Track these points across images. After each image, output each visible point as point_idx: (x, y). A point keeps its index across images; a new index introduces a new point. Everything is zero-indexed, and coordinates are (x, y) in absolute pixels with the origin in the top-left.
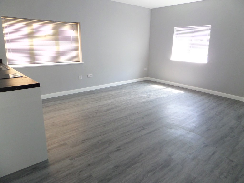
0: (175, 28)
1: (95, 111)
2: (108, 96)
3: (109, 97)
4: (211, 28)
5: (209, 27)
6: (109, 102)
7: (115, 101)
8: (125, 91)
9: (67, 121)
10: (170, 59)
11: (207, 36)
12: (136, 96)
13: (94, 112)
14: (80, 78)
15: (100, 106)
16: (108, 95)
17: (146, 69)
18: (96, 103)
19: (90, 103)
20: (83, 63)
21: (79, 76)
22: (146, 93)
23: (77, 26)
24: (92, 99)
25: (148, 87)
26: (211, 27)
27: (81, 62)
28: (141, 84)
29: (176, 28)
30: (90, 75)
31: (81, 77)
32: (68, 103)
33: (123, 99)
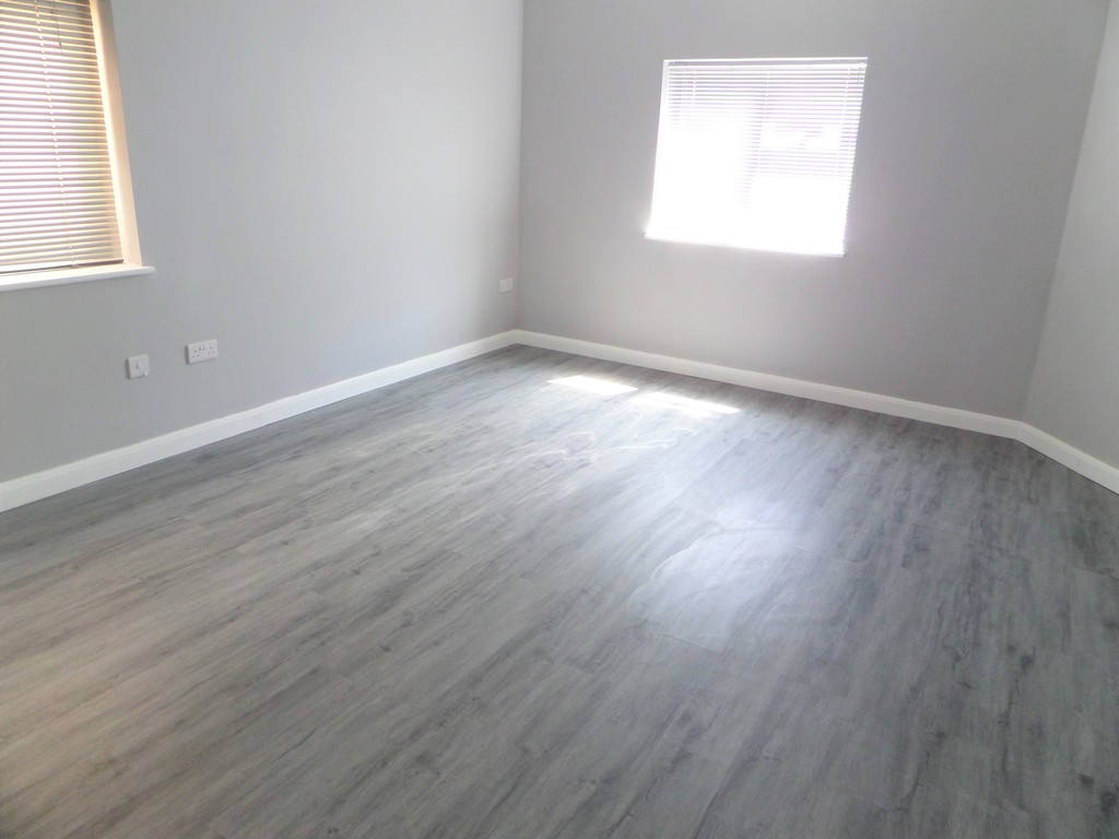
0: (666, 62)
1: (299, 620)
2: (341, 478)
3: (355, 485)
4: (868, 69)
5: (859, 66)
6: (368, 522)
7: (404, 510)
8: (428, 428)
9: (112, 762)
10: (643, 235)
11: (843, 112)
12: (509, 460)
13: (301, 631)
14: (134, 373)
15: (317, 565)
16: (337, 470)
17: (506, 285)
18: (285, 543)
19: (243, 549)
20: (149, 269)
21: (127, 364)
22: (553, 432)
23: (88, 10)
24: (244, 510)
25: (543, 390)
26: (864, 66)
27: (132, 264)
28: (496, 370)
29: (671, 64)
30: (205, 348)
31: (141, 364)
32: (76, 568)
33: (446, 492)
